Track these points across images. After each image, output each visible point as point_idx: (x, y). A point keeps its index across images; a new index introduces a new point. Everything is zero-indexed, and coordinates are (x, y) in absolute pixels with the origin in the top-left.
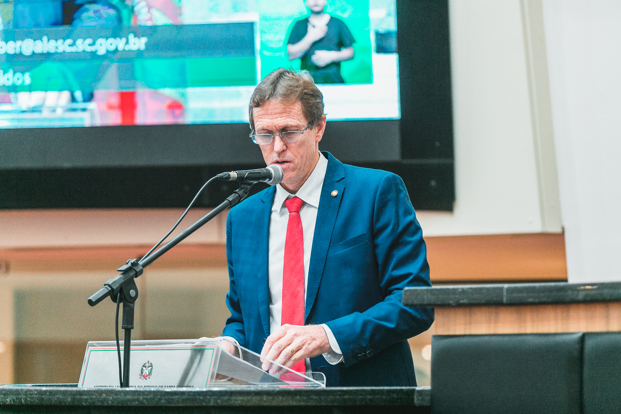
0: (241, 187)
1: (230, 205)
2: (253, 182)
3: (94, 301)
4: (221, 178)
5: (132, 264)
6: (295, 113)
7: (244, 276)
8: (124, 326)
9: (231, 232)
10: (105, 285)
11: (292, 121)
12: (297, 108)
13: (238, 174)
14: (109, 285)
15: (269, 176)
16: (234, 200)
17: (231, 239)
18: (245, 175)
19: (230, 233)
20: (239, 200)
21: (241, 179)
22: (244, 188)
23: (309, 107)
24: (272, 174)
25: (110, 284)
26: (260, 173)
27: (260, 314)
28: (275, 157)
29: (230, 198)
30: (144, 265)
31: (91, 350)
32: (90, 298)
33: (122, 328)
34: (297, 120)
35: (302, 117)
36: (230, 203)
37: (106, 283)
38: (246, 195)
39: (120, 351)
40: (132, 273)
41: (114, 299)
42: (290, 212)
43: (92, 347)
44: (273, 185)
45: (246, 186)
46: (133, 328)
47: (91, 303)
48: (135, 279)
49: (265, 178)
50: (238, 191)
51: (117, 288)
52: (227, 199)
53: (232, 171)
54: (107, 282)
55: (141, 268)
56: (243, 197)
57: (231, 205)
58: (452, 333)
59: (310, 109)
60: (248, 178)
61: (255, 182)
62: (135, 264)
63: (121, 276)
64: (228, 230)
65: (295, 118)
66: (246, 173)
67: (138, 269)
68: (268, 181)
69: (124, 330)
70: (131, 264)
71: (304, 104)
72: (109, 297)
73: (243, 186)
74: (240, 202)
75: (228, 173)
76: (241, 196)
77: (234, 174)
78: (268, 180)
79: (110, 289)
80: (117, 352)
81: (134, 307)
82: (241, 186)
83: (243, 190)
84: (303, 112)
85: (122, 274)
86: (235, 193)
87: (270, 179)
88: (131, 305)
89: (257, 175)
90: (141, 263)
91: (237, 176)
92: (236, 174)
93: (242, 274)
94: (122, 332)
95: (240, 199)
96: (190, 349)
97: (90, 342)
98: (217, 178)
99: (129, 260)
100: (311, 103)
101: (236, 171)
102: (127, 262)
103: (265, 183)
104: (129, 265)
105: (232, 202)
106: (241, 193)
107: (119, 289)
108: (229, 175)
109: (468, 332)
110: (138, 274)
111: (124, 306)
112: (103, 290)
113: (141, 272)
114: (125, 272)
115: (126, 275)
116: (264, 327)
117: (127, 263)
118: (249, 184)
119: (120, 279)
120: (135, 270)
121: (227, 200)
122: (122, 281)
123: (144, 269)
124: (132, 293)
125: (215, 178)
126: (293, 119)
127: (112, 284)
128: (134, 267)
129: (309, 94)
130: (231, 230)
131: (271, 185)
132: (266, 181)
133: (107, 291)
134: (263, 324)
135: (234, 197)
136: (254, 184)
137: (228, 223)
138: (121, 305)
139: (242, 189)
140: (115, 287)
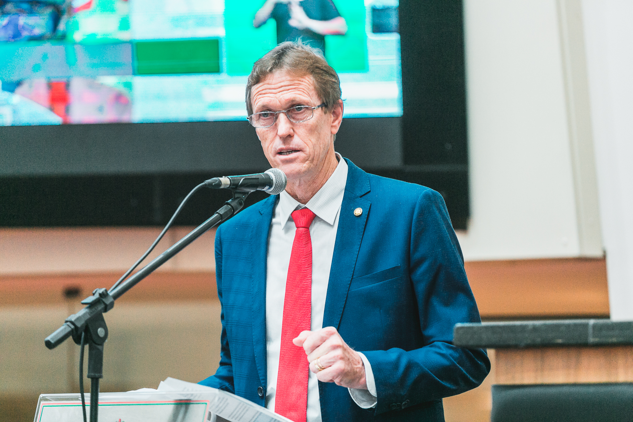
0: (234, 197)
1: (221, 219)
2: (249, 190)
3: (53, 342)
4: (210, 184)
5: (100, 294)
6: (306, 87)
7: (236, 308)
8: (90, 374)
9: (222, 253)
10: (66, 322)
11: (301, 95)
12: (309, 81)
13: (230, 180)
14: (72, 323)
15: (268, 182)
16: (225, 213)
17: (222, 263)
18: (239, 182)
19: (220, 255)
20: (231, 214)
21: (234, 186)
22: (238, 198)
23: (323, 84)
24: (272, 180)
25: (73, 320)
26: (258, 179)
27: (254, 355)
28: (279, 144)
29: (222, 211)
30: (116, 296)
31: (43, 405)
32: (48, 338)
33: (88, 377)
34: (307, 95)
35: (313, 93)
36: (221, 218)
37: (67, 320)
38: (242, 207)
39: (86, 406)
40: (101, 307)
41: (77, 340)
42: (297, 227)
43: (45, 401)
44: (273, 194)
45: (240, 195)
46: (101, 377)
47: (50, 345)
48: (104, 314)
49: (264, 185)
50: (231, 202)
51: (82, 326)
52: (218, 211)
53: (223, 177)
54: (69, 319)
55: (112, 300)
56: (237, 209)
57: (223, 218)
58: (518, 382)
59: (324, 86)
60: (243, 185)
61: (252, 191)
62: (104, 295)
63: (87, 310)
64: (217, 251)
65: (305, 91)
66: (241, 179)
67: (108, 301)
68: (268, 189)
69: (90, 380)
70: (98, 294)
71: (317, 78)
72: (71, 338)
73: (237, 196)
74: (233, 216)
75: (219, 179)
76: (234, 208)
77: (225, 181)
78: (267, 187)
79: (73, 327)
80: (81, 407)
81: (103, 349)
82: (234, 195)
83: (236, 201)
84: (315, 88)
85: (87, 308)
86: (228, 204)
87: (271, 186)
88: (99, 347)
89: (255, 182)
90: (111, 293)
91: (229, 182)
92: (229, 180)
93: (234, 306)
94: (87, 382)
95: (234, 211)
96: (173, 404)
97: (42, 396)
98: (206, 185)
99: (96, 290)
100: (324, 79)
101: (229, 177)
102: (94, 292)
103: (264, 191)
104: (97, 296)
105: (223, 216)
106: (234, 204)
107: (84, 328)
108: (220, 182)
109: (539, 381)
110: (108, 307)
111: (91, 349)
112: (65, 329)
113: (112, 305)
114: (91, 305)
115: (93, 309)
116: (259, 372)
117: (94, 294)
118: (244, 193)
119: (84, 314)
120: (104, 302)
121: (217, 213)
122: (88, 316)
123: (116, 302)
124: (101, 332)
125: (203, 185)
126: (303, 92)
127: (76, 320)
128: (103, 298)
129: (322, 70)
130: (221, 251)
131: (270, 195)
132: (266, 190)
133: (69, 329)
134: (258, 368)
135: (226, 208)
136: (250, 193)
137: (217, 242)
138: (87, 347)
139: (235, 199)
140: (79, 325)
